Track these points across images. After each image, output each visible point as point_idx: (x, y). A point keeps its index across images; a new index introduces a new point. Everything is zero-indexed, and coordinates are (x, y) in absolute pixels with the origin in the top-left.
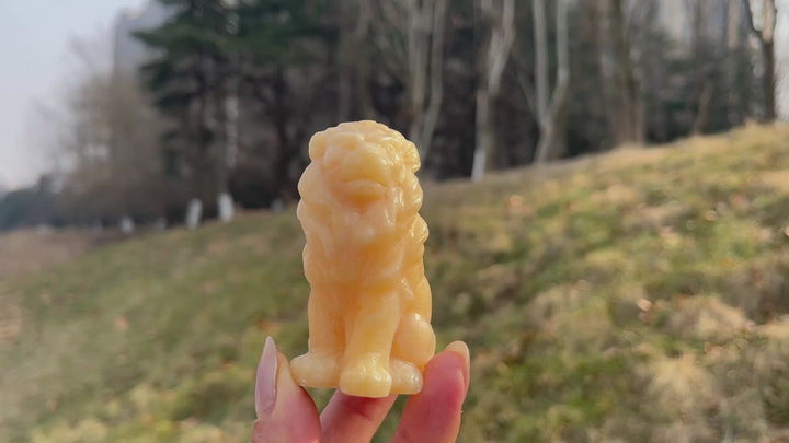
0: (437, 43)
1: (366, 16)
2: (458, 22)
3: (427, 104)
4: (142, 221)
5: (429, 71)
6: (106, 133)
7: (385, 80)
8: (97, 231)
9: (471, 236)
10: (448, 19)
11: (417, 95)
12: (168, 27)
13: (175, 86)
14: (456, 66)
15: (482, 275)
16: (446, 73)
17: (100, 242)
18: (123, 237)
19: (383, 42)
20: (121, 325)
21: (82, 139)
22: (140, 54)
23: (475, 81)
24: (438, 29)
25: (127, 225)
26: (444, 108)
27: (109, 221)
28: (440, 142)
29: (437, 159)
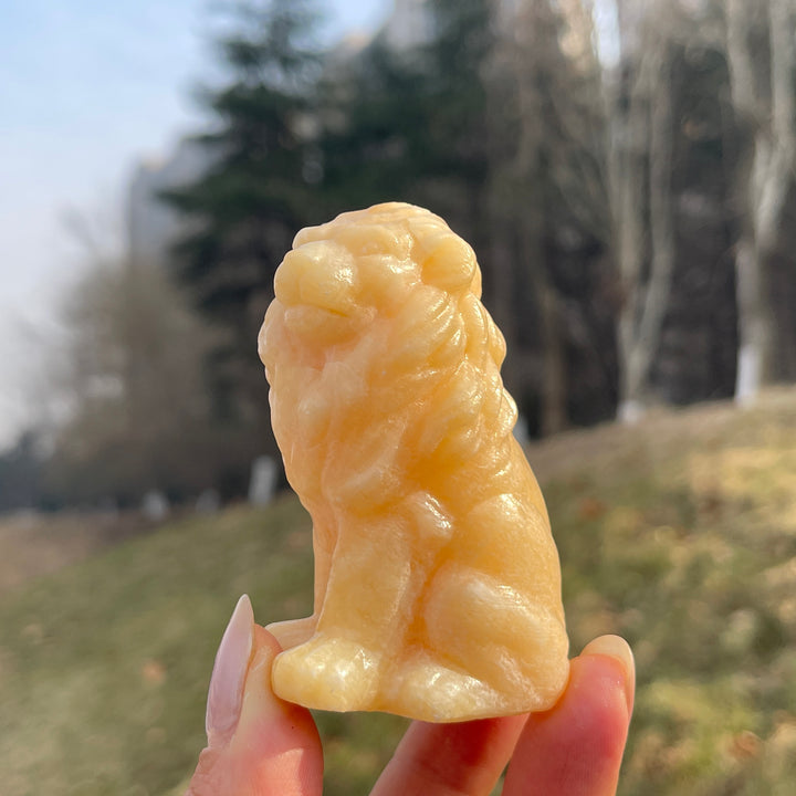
0: (658, 169)
1: (533, 134)
2: (691, 130)
3: (645, 273)
4: (179, 497)
5: (646, 217)
6: (118, 356)
7: (569, 238)
8: (109, 518)
9: (747, 505)
10: (675, 126)
11: (628, 258)
12: (211, 181)
13: (226, 274)
14: (695, 205)
15: (775, 576)
16: (677, 220)
17: (114, 537)
18: (148, 527)
19: (563, 175)
20: (153, 675)
21: (83, 366)
22: (169, 226)
23: (732, 228)
24: (658, 145)
25: (156, 506)
26: (677, 278)
27: (127, 500)
28: (672, 337)
29: (670, 367)
